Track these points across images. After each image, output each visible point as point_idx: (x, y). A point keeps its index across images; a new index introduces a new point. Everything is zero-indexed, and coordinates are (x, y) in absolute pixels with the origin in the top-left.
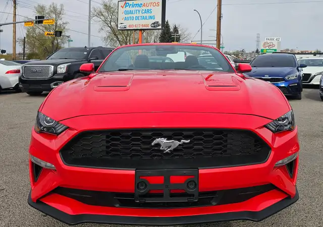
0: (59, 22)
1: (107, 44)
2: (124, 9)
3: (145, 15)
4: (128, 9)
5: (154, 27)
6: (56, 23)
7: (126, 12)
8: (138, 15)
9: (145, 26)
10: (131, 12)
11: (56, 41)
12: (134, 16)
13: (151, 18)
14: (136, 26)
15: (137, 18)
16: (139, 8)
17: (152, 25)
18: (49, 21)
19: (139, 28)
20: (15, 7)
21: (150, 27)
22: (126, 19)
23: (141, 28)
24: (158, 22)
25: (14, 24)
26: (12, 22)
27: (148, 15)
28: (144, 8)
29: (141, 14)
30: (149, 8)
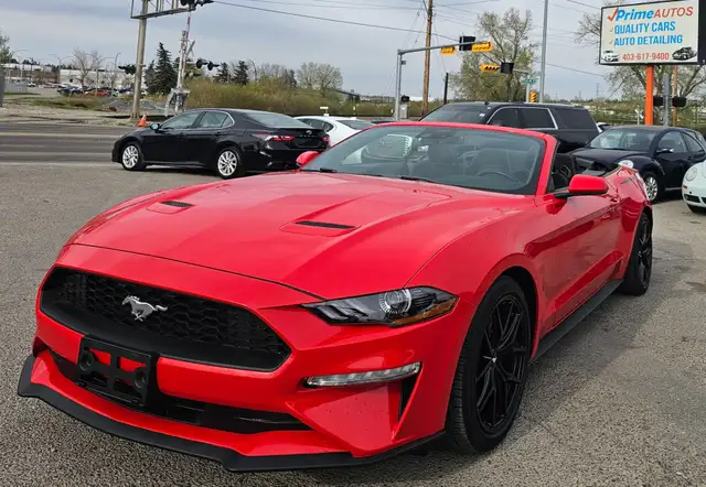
0: (523, 44)
1: (616, 87)
2: (615, 23)
3: (659, 34)
4: (621, 22)
5: (682, 58)
6: (517, 46)
7: (618, 30)
8: (643, 34)
9: (659, 56)
10: (629, 29)
11: (515, 80)
12: (636, 36)
13: (673, 39)
14: (639, 57)
15: (643, 41)
16: (646, 21)
17: (676, 55)
18: (483, 46)
19: (646, 61)
20: (430, 21)
21: (671, 60)
22: (617, 42)
23: (650, 60)
24: (689, 49)
25: (428, 50)
26: (424, 46)
27: (666, 33)
28: (658, 20)
29: (650, 33)
30: (669, 19)
